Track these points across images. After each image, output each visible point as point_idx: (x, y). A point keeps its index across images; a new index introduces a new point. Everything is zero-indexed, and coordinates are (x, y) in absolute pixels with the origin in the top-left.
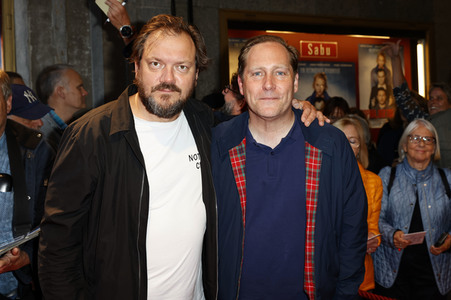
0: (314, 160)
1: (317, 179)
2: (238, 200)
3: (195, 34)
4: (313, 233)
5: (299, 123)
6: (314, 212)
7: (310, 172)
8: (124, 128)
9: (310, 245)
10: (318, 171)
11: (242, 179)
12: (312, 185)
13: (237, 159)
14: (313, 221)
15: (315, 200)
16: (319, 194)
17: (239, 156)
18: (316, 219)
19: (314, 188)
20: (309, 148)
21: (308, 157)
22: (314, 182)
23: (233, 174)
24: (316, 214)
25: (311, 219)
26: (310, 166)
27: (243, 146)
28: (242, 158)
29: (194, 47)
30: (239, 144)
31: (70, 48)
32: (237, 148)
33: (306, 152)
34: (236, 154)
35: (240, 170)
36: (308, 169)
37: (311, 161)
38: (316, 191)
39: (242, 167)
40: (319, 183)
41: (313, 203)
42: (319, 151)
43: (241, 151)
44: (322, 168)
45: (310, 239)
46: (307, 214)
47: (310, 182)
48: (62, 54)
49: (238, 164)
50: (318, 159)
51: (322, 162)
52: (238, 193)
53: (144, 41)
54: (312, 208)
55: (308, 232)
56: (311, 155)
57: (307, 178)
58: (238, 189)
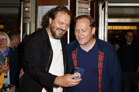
1: (102, 63)
4: (101, 81)
7: (100, 61)
9: (100, 85)
10: (102, 60)
11: (75, 62)
13: (74, 56)
14: (101, 77)
15: (102, 70)
16: (103, 68)
19: (101, 66)
20: (100, 53)
21: (100, 56)
24: (102, 75)
26: (100, 59)
27: (76, 51)
28: (76, 55)
32: (74, 51)
33: (99, 54)
34: (74, 53)
37: (100, 57)
39: (76, 58)
41: (100, 71)
42: (103, 53)
43: (76, 52)
45: (100, 83)
46: (99, 75)
47: (100, 64)
50: (103, 56)
51: (104, 58)
54: (100, 73)
55: (99, 81)
56: (101, 55)
57: (99, 63)
58: (74, 65)
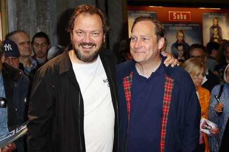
0: (169, 85)
1: (170, 96)
2: (126, 106)
3: (102, 14)
4: (166, 125)
5: (163, 65)
6: (167, 114)
7: (167, 92)
8: (67, 70)
9: (164, 132)
10: (171, 91)
11: (129, 95)
12: (167, 99)
13: (127, 84)
14: (167, 119)
15: (169, 107)
16: (171, 104)
17: (128, 82)
18: (168, 118)
19: (168, 100)
20: (167, 79)
21: (166, 83)
22: (168, 97)
23: (124, 91)
24: (168, 115)
25: (165, 118)
26: (167, 88)
27: (131, 76)
28: (130, 83)
29: (101, 22)
30: (129, 75)
31: (38, 18)
32: (128, 77)
33: (165, 80)
34: (127, 81)
35: (128, 89)
36: (165, 90)
37: (168, 85)
38: (169, 103)
39: (129, 88)
40: (171, 98)
41: (167, 109)
42: (173, 80)
43: (130, 79)
44: (173, 90)
45: (164, 129)
46: (163, 115)
47: (166, 97)
48: (34, 22)
49: (127, 86)
50: (172, 85)
51: (174, 87)
52: (126, 102)
53: (74, 20)
54: (166, 112)
55: (163, 125)
56: (168, 82)
57: (165, 95)
58: (127, 100)
